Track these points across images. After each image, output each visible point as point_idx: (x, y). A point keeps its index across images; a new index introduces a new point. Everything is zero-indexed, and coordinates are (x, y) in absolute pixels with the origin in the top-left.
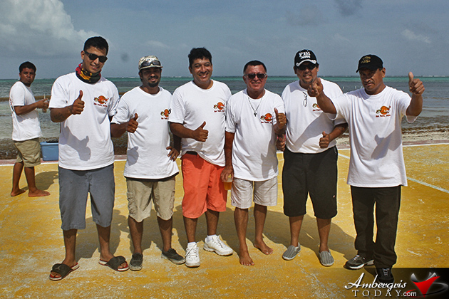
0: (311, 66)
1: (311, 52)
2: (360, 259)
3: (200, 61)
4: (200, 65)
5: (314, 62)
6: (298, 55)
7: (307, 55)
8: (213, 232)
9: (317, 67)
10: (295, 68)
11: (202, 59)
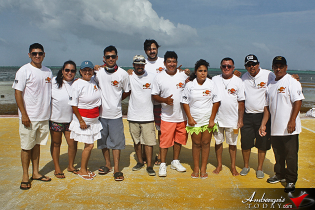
0: (254, 64)
1: (254, 56)
2: (276, 177)
3: (170, 59)
4: (170, 62)
5: (255, 61)
6: (246, 58)
7: (251, 58)
8: (176, 158)
9: (258, 64)
10: (245, 65)
11: (172, 58)
